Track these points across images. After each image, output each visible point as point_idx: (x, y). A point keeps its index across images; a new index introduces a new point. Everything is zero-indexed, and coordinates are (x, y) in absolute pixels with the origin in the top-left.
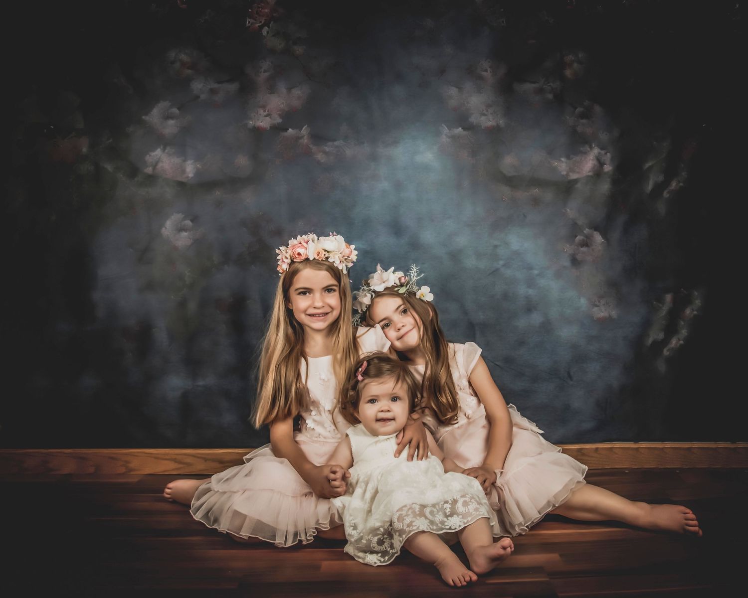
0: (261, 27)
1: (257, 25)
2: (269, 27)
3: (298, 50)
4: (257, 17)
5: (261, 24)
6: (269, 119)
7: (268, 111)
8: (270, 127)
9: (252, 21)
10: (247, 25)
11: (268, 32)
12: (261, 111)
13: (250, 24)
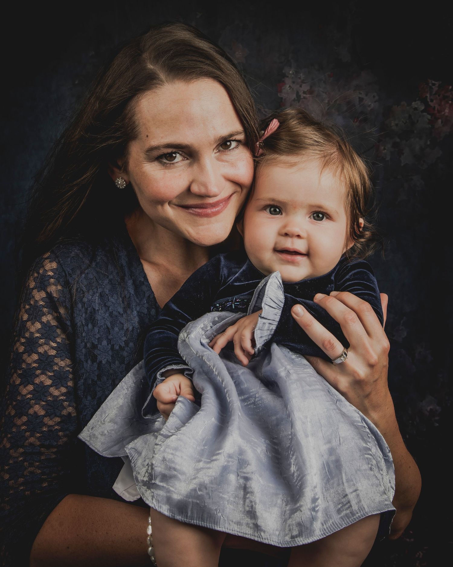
0: (424, 101)
1: (428, 95)
2: (423, 111)
3: (384, 149)
4: (439, 96)
5: (428, 100)
6: (293, 99)
7: (304, 98)
8: (282, 98)
9: (435, 89)
10: (430, 81)
11: (416, 109)
12: (305, 87)
13: (430, 85)
